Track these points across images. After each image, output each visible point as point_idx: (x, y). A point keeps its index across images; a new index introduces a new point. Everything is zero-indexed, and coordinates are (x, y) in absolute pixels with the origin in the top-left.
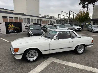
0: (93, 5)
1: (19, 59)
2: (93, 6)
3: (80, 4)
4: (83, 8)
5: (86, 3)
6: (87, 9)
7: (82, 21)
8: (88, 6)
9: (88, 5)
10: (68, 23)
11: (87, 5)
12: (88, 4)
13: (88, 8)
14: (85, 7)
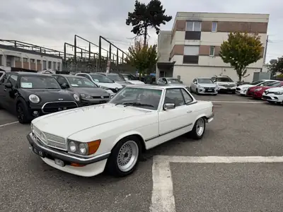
0: (157, 29)
1: (100, 174)
2: (157, 33)
3: (128, 22)
4: (135, 33)
5: (142, 22)
6: (145, 38)
7: (144, 66)
8: (146, 31)
9: (146, 29)
10: (108, 71)
11: (143, 27)
12: (146, 26)
13: (147, 36)
14: (139, 32)
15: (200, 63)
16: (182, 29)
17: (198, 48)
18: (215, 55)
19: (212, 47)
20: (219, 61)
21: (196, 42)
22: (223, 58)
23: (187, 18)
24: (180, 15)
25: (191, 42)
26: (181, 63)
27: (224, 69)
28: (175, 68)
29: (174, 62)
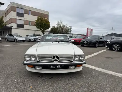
15: (25, 28)
16: (15, 11)
17: (23, 21)
18: (31, 25)
19: (30, 21)
20: (34, 28)
21: (22, 18)
22: (36, 27)
23: (17, 6)
24: (13, 4)
25: (20, 18)
26: (16, 28)
27: (35, 31)
28: (12, 29)
29: (12, 27)
